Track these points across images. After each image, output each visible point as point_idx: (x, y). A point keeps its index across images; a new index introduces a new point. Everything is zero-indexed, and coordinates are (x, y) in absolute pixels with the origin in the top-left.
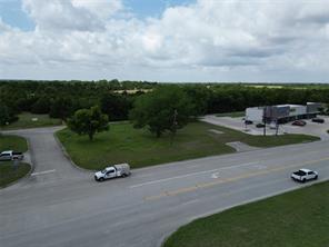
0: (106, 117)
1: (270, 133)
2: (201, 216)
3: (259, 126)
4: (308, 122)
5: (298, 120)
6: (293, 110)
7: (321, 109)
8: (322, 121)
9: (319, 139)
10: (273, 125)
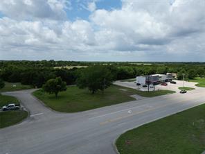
0: (65, 83)
1: (151, 90)
2: (130, 129)
3: (144, 86)
4: (169, 83)
5: (164, 83)
6: (161, 77)
7: (174, 77)
8: (175, 83)
9: (175, 92)
10: (151, 85)
